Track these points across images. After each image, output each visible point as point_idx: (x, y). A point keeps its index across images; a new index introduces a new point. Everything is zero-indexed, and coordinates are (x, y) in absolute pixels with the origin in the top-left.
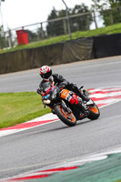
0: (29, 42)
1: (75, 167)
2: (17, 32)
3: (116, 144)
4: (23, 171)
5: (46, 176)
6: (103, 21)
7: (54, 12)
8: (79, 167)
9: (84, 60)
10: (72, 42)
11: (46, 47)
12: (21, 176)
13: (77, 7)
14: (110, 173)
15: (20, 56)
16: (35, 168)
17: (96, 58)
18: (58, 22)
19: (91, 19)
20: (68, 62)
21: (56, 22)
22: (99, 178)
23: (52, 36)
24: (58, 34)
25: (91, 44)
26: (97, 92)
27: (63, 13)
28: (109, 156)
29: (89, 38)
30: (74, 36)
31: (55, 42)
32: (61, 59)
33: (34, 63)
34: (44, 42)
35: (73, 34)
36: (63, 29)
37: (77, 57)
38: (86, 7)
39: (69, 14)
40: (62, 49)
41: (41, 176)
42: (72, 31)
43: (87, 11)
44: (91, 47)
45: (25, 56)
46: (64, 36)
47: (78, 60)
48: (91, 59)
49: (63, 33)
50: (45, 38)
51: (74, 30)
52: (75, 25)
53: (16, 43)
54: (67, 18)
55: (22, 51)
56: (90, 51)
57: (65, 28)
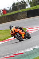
0: (7, 13)
1: (23, 53)
2: (3, 10)
3: (35, 45)
4: (6, 55)
5: (13, 56)
6: (30, 6)
7: (14, 3)
8: (24, 53)
9: (24, 18)
10: (20, 13)
11: (12, 15)
12: (5, 57)
13: (21, 1)
14: (34, 54)
15: (4, 18)
16: (10, 54)
17: (28, 17)
18: (15, 7)
19: (26, 5)
20: (20, 19)
21: (15, 6)
22: (30, 56)
23: (14, 11)
24: (16, 10)
25: (27, 13)
26: (29, 29)
27: (17, 3)
28: (34, 49)
29: (26, 11)
30: (21, 11)
31: (15, 13)
32: (17, 18)
33: (8, 20)
34: (11, 13)
35: (21, 10)
36: (17, 9)
37: (22, 17)
38: (24, 1)
39: (19, 4)
40: (17, 15)
41: (12, 57)
42: (20, 9)
43: (25, 2)
44: (26, 14)
45: (5, 18)
46: (18, 11)
47: (22, 19)
48: (27, 18)
49: (17, 10)
50: (12, 12)
51: (21, 9)
52: (21, 7)
53: (3, 14)
54: (18, 5)
55: (4, 16)
56: (26, 16)
57: (18, 8)
